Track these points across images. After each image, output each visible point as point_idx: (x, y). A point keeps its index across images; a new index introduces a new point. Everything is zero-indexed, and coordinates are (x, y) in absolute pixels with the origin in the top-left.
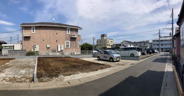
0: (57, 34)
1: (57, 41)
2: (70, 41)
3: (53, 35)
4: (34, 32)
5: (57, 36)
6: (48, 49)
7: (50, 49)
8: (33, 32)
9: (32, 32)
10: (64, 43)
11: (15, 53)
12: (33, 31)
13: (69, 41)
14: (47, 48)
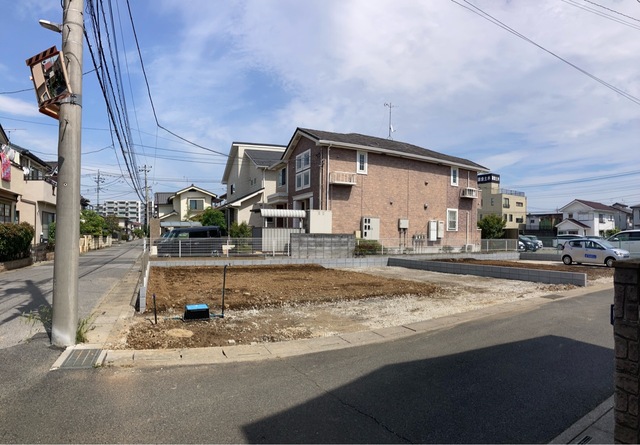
0: (426, 184)
1: (425, 208)
2: (460, 208)
3: (417, 187)
4: (365, 172)
5: (427, 189)
6: (402, 235)
7: (409, 234)
8: (362, 172)
9: (359, 171)
10: (442, 215)
11: (316, 246)
12: (362, 168)
13: (457, 210)
14: (399, 229)
